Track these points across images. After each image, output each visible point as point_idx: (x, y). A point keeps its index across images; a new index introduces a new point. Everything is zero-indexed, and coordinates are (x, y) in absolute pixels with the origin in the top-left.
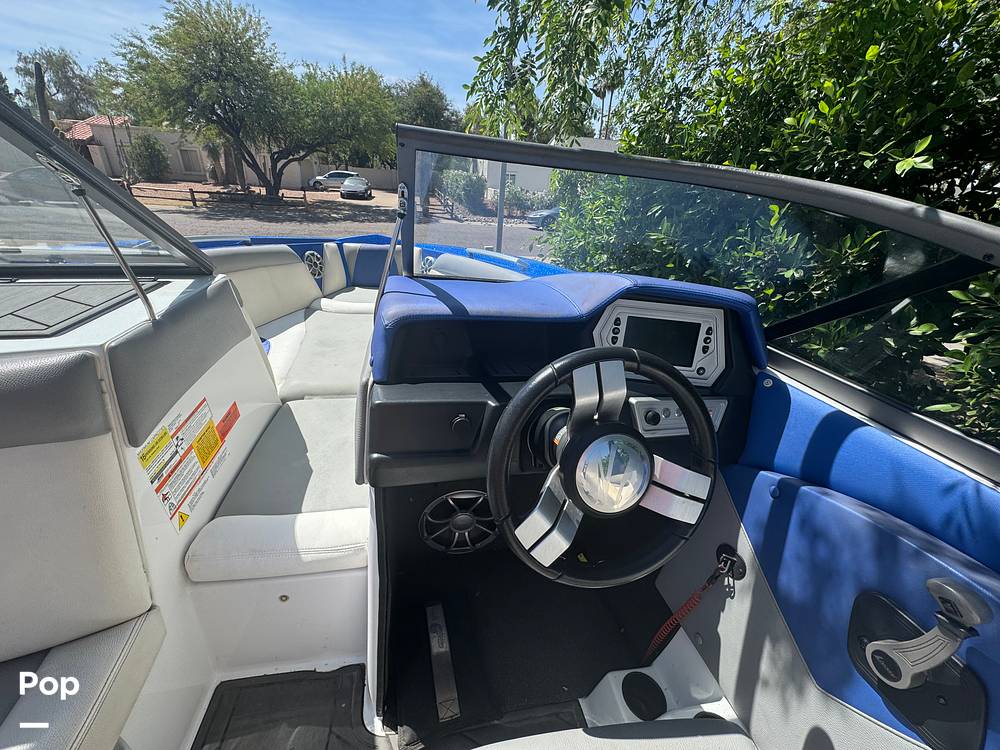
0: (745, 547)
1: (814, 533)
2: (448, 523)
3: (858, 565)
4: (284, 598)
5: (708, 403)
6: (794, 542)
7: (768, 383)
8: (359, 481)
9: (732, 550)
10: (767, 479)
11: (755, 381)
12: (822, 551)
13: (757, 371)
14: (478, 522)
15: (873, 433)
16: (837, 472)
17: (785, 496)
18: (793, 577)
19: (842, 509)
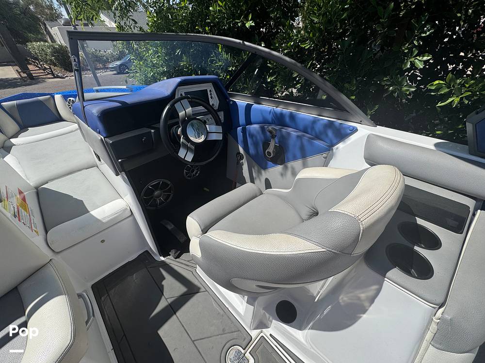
0: (241, 150)
1: (252, 136)
2: (152, 197)
3: (260, 137)
4: (103, 241)
5: (218, 113)
6: (249, 141)
7: (231, 103)
8: (117, 175)
9: (239, 153)
10: (239, 129)
11: (228, 103)
12: (254, 138)
13: (228, 100)
14: (164, 192)
15: (255, 106)
16: (252, 120)
17: (244, 131)
18: (252, 151)
19: (255, 127)
